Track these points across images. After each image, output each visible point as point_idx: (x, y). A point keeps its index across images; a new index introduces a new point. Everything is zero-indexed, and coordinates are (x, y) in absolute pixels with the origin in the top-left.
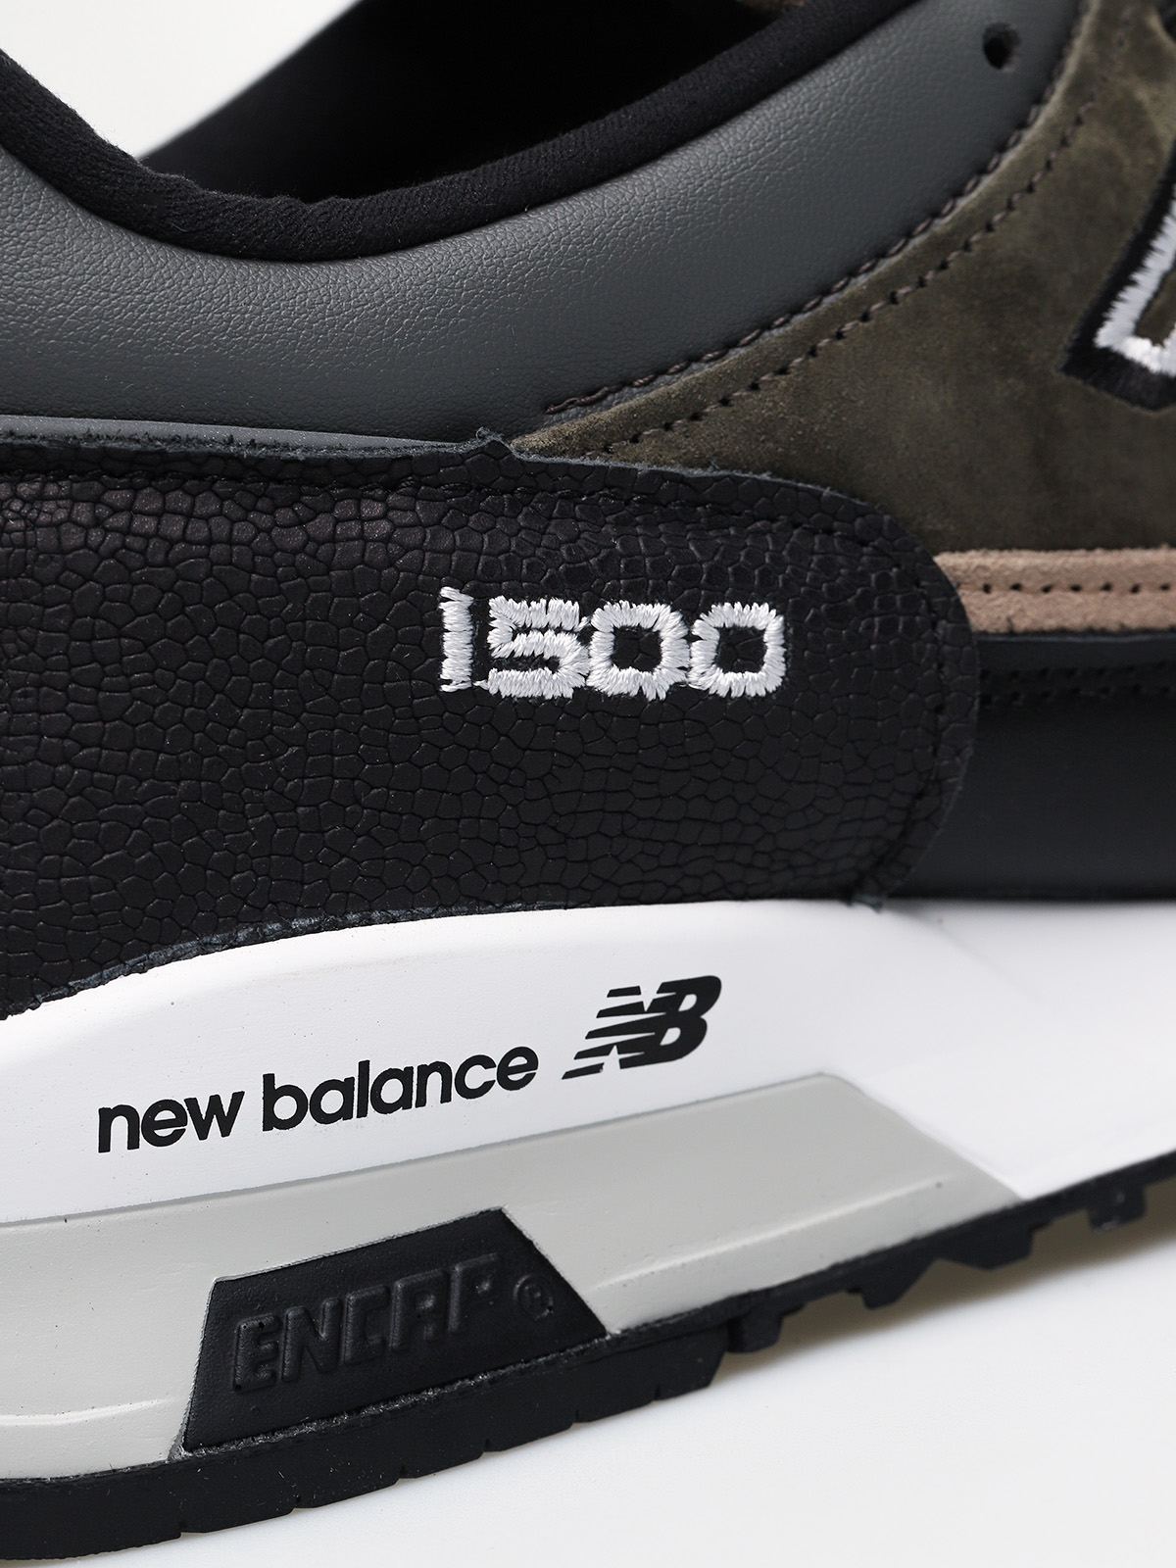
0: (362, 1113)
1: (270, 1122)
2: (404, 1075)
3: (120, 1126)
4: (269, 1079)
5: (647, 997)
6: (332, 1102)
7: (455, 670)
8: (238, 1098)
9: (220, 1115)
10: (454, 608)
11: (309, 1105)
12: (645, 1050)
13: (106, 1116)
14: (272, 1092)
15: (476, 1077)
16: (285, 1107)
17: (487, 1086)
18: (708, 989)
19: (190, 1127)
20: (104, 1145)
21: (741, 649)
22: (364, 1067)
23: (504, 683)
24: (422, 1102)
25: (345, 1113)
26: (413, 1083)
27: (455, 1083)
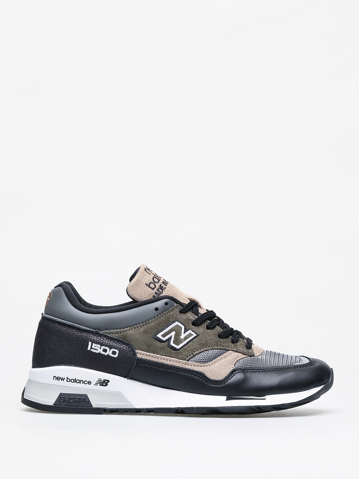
0: (75, 382)
1: (67, 381)
2: (79, 380)
3: (55, 378)
4: (67, 377)
5: (102, 380)
6: (73, 381)
7: (89, 348)
8: (65, 378)
9: (63, 379)
10: (90, 343)
11: (71, 380)
12: (102, 384)
13: (54, 377)
14: (67, 379)
15: (86, 382)
16: (68, 380)
17: (87, 383)
18: (108, 381)
19: (60, 379)
20: (54, 379)
21: (114, 353)
22: (75, 379)
23: (92, 350)
24: (80, 383)
25: (74, 382)
26: (80, 381)
27: (84, 382)
